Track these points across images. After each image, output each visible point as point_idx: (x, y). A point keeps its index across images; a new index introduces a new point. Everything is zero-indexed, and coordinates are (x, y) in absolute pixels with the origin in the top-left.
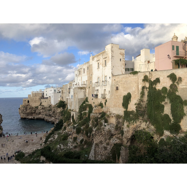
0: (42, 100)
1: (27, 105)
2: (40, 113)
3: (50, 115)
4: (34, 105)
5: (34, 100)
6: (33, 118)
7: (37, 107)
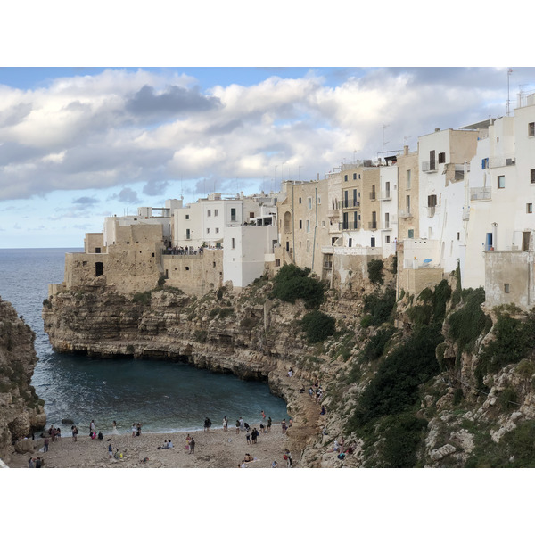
0: (169, 262)
1: (95, 287)
2: (160, 328)
3: (226, 340)
4: (127, 284)
5: (130, 259)
6: (124, 350)
7: (143, 299)
